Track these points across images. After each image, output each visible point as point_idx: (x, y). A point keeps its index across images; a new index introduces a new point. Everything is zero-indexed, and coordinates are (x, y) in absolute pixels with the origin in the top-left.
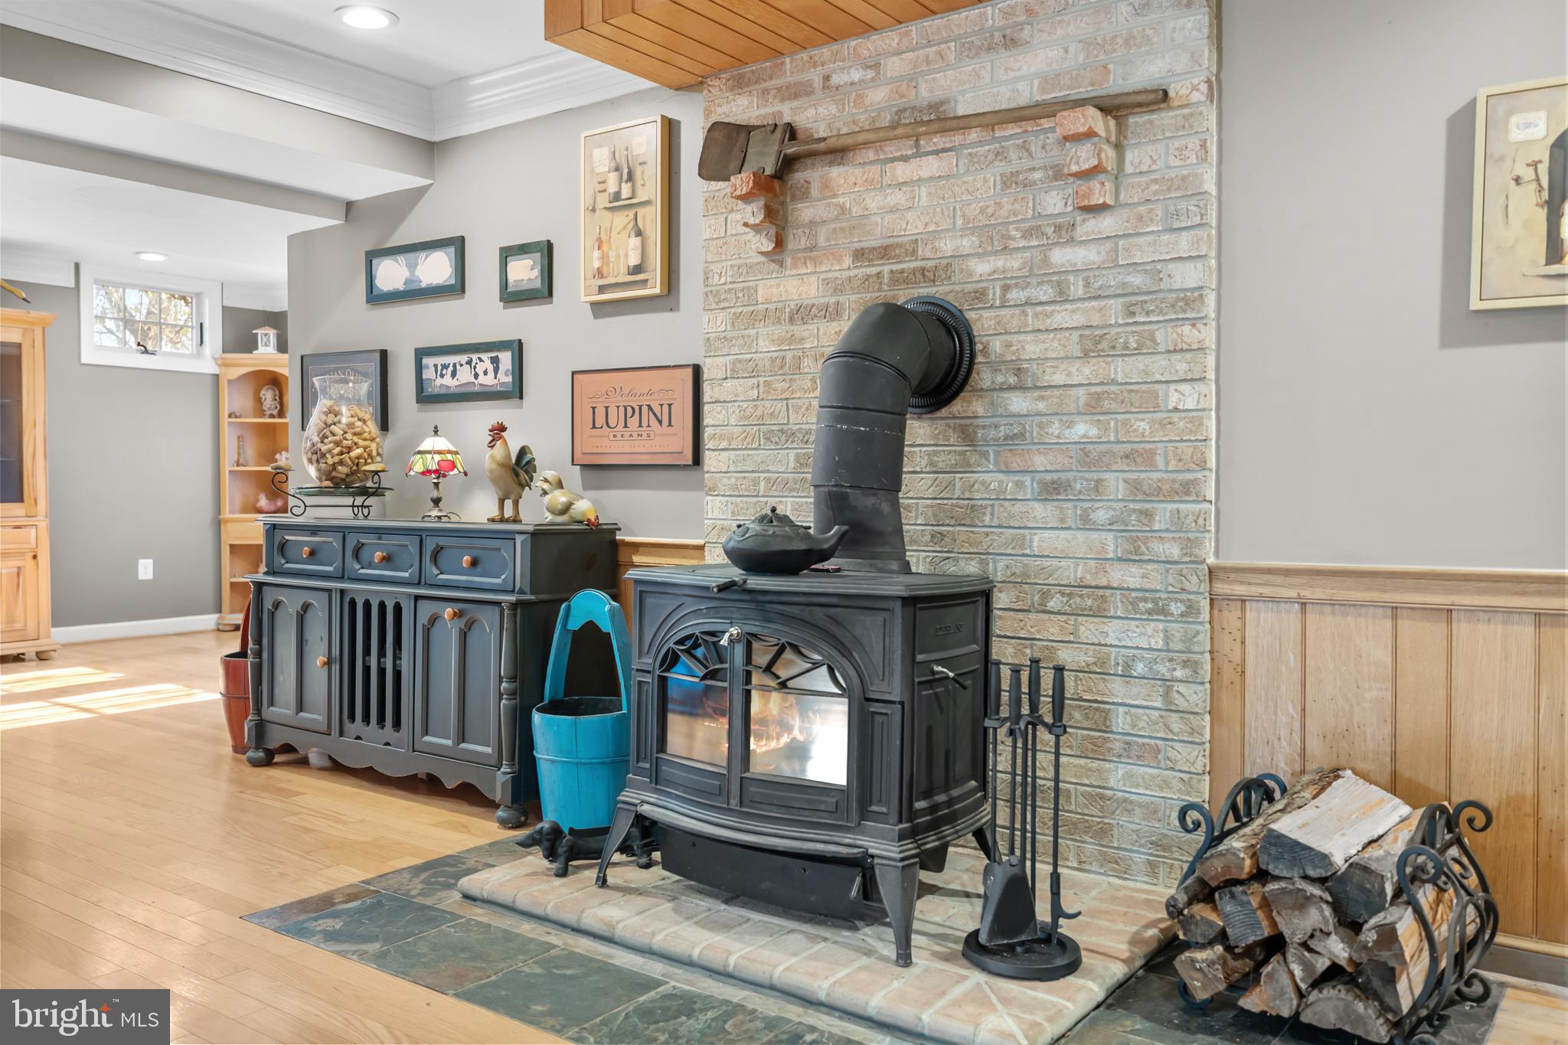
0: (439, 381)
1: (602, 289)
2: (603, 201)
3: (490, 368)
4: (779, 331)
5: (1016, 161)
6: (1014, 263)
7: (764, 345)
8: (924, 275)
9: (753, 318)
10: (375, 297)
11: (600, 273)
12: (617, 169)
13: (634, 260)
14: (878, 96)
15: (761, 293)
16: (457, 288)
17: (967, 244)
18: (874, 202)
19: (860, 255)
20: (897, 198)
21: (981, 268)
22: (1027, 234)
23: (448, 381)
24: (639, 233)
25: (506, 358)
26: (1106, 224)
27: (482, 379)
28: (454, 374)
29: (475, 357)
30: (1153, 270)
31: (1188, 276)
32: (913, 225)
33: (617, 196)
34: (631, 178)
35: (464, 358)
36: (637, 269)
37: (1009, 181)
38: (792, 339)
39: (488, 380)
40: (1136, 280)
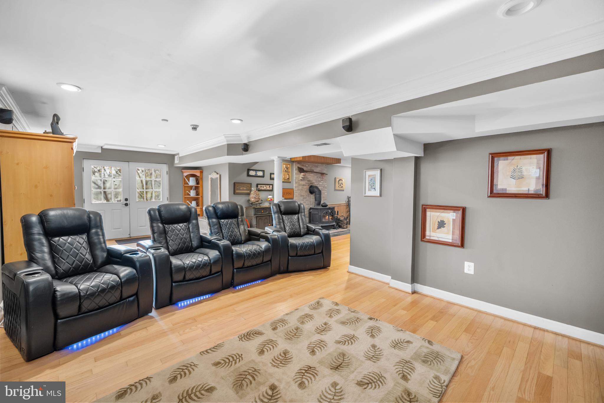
0: (261, 188)
1: (284, 180)
2: (284, 171)
3: (269, 187)
4: (302, 186)
5: (317, 176)
6: (317, 183)
7: (300, 188)
8: (312, 183)
9: (300, 185)
10: (248, 175)
11: (284, 178)
12: (286, 168)
13: (288, 178)
14: (309, 168)
15: (300, 183)
16: (263, 176)
17: (315, 181)
18: (309, 177)
19: (308, 181)
20: (310, 177)
21: (316, 183)
22: (318, 181)
23: (262, 188)
24: (288, 175)
25: (271, 186)
26: (322, 181)
27: (267, 188)
28: (263, 188)
29: (266, 186)
30: (324, 185)
31: (326, 186)
32: (311, 179)
33: (286, 170)
34: (287, 169)
35: (265, 186)
36: (288, 179)
37: (317, 177)
38: (303, 187)
39: (269, 189)
40: (324, 186)
